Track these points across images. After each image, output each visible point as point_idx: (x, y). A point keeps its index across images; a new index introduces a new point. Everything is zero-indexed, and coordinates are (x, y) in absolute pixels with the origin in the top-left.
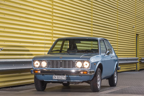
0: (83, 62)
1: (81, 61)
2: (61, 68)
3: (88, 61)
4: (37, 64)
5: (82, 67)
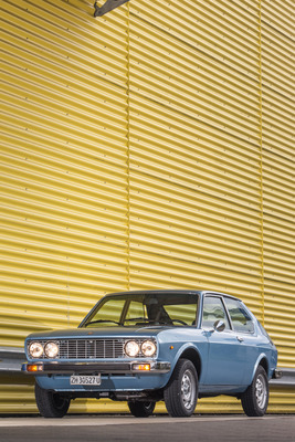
0: (140, 341)
1: (136, 340)
2: (91, 359)
3: (153, 340)
4: (36, 350)
5: (140, 355)
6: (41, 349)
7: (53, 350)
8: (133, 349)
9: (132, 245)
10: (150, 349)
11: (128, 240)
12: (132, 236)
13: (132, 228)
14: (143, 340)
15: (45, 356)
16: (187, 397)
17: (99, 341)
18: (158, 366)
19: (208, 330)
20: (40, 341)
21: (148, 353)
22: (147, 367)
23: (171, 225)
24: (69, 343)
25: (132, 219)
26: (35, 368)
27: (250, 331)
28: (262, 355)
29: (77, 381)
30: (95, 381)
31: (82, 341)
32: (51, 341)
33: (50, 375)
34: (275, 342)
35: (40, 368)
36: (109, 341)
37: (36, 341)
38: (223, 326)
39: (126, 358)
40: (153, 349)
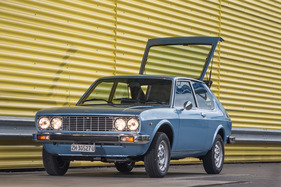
0: (127, 119)
1: (124, 118)
2: (87, 131)
3: (136, 118)
4: (44, 123)
5: (126, 129)
6: (48, 123)
7: (58, 124)
8: (120, 124)
9: (118, 34)
10: (134, 125)
11: (115, 30)
12: (119, 27)
13: (119, 20)
14: (128, 118)
15: (51, 128)
16: (162, 162)
17: (95, 118)
18: (140, 139)
19: (179, 108)
20: (48, 117)
21: (133, 128)
22: (131, 139)
23: (149, 17)
24: (70, 118)
25: (119, 13)
26: (43, 138)
27: (211, 107)
28: (220, 126)
29: (76, 148)
30: (91, 149)
31: (80, 117)
32: (56, 117)
33: (55, 144)
34: (229, 114)
35: (47, 138)
36: (102, 118)
37: (44, 116)
38: (191, 105)
39: (116, 132)
40: (137, 124)
